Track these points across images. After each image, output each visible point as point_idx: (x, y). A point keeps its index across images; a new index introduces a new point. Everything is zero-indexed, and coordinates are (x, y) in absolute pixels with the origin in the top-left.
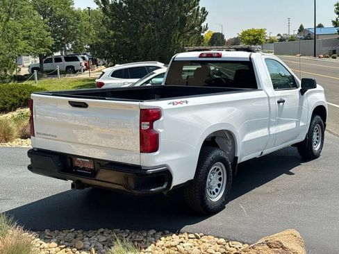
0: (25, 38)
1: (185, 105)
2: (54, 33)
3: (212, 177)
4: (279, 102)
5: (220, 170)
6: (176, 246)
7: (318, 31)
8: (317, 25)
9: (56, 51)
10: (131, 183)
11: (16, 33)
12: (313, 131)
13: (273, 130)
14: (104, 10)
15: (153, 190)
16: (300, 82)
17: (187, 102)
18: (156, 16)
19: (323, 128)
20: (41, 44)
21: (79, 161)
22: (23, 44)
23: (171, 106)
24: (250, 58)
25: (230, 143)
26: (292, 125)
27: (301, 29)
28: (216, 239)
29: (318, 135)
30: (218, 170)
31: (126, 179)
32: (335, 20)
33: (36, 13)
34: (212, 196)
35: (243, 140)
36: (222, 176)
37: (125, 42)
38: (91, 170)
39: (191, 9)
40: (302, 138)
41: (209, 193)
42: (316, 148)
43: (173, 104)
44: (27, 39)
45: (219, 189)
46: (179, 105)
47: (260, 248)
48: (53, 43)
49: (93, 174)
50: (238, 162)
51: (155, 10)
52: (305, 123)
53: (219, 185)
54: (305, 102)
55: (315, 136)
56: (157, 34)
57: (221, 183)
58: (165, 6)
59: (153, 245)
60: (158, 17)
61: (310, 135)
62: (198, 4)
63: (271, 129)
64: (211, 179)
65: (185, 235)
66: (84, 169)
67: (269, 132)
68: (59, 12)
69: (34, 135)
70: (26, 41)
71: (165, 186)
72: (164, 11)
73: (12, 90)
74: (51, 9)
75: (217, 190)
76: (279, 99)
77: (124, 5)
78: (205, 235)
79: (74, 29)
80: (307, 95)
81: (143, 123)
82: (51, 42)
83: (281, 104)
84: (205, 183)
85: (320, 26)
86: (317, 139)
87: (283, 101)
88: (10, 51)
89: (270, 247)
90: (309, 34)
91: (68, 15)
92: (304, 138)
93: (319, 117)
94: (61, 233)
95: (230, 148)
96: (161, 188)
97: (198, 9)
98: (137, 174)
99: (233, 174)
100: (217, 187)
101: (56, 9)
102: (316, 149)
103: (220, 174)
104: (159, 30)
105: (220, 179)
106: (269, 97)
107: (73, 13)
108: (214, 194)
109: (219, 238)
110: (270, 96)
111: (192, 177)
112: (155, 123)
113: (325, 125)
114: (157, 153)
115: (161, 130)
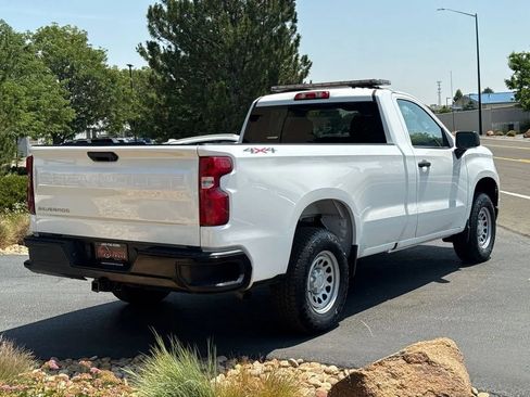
0: (31, 109)
1: (270, 154)
2: (77, 104)
3: (316, 275)
4: (421, 166)
5: (330, 265)
6: (259, 376)
7: (485, 99)
8: (482, 90)
9: (79, 131)
10: (186, 274)
11: (17, 100)
12: (478, 219)
13: (413, 209)
14: (153, 63)
15: (221, 285)
16: (454, 139)
17: (273, 151)
18: (232, 69)
19: (494, 214)
20: (55, 119)
21: (104, 248)
22: (27, 117)
23: (249, 154)
24: (374, 97)
25: (344, 224)
26: (444, 204)
27: (458, 96)
28: (324, 367)
29: (485, 224)
30: (326, 263)
31: (178, 268)
32: (510, 79)
33: (49, 70)
34: (317, 304)
35: (366, 220)
36: (332, 274)
37: (185, 111)
38: (123, 261)
39: (286, 57)
40: (459, 227)
41: (311, 300)
42: (484, 245)
43: (252, 151)
44: (34, 110)
45: (329, 295)
46: (261, 154)
47: (392, 363)
48: (74, 116)
49: (126, 266)
50: (359, 256)
51: (231, 60)
52: (464, 203)
53: (328, 289)
54: (463, 170)
55: (481, 227)
56: (234, 97)
57: (331, 285)
58: (245, 54)
59: (222, 376)
60: (235, 71)
61: (472, 222)
62: (296, 51)
63: (409, 207)
64: (315, 278)
65: (274, 362)
66: (111, 260)
67: (407, 211)
68: (83, 72)
69: (34, 213)
70: (32, 113)
71: (240, 280)
72: (244, 63)
73: (9, 185)
74: (72, 67)
75: (325, 297)
76: (421, 161)
77: (183, 54)
78: (305, 361)
79: (106, 97)
80: (466, 159)
81: (203, 179)
82: (72, 115)
83: (425, 168)
84: (305, 281)
85: (488, 91)
86: (485, 231)
87: (428, 165)
88: (6, 126)
89: (408, 362)
90: (471, 103)
91: (98, 75)
92: (463, 228)
93: (486, 197)
94: (75, 362)
95: (344, 232)
96: (233, 282)
97: (296, 59)
98: (195, 260)
99: (351, 273)
100: (325, 292)
101: (79, 66)
102: (484, 247)
103: (329, 270)
104: (236, 92)
105: (329, 280)
106: (404, 157)
107: (105, 72)
108: (320, 301)
109: (328, 365)
110: (406, 154)
111: (284, 271)
112: (223, 179)
113: (497, 210)
114: (227, 226)
115: (231, 191)
